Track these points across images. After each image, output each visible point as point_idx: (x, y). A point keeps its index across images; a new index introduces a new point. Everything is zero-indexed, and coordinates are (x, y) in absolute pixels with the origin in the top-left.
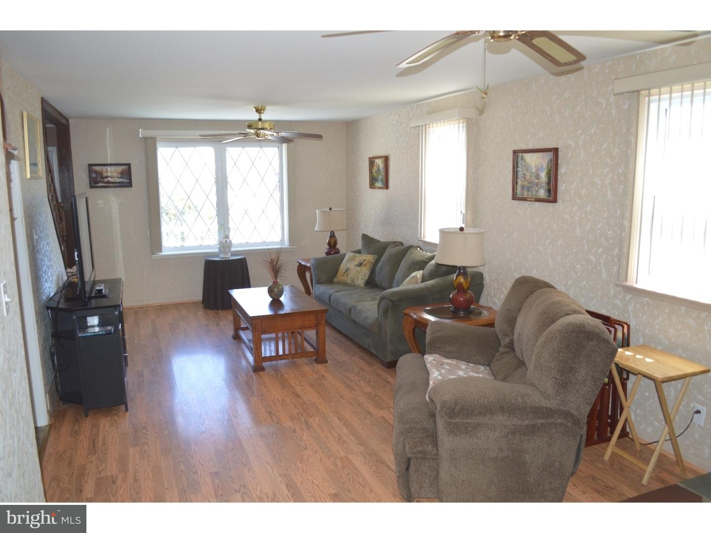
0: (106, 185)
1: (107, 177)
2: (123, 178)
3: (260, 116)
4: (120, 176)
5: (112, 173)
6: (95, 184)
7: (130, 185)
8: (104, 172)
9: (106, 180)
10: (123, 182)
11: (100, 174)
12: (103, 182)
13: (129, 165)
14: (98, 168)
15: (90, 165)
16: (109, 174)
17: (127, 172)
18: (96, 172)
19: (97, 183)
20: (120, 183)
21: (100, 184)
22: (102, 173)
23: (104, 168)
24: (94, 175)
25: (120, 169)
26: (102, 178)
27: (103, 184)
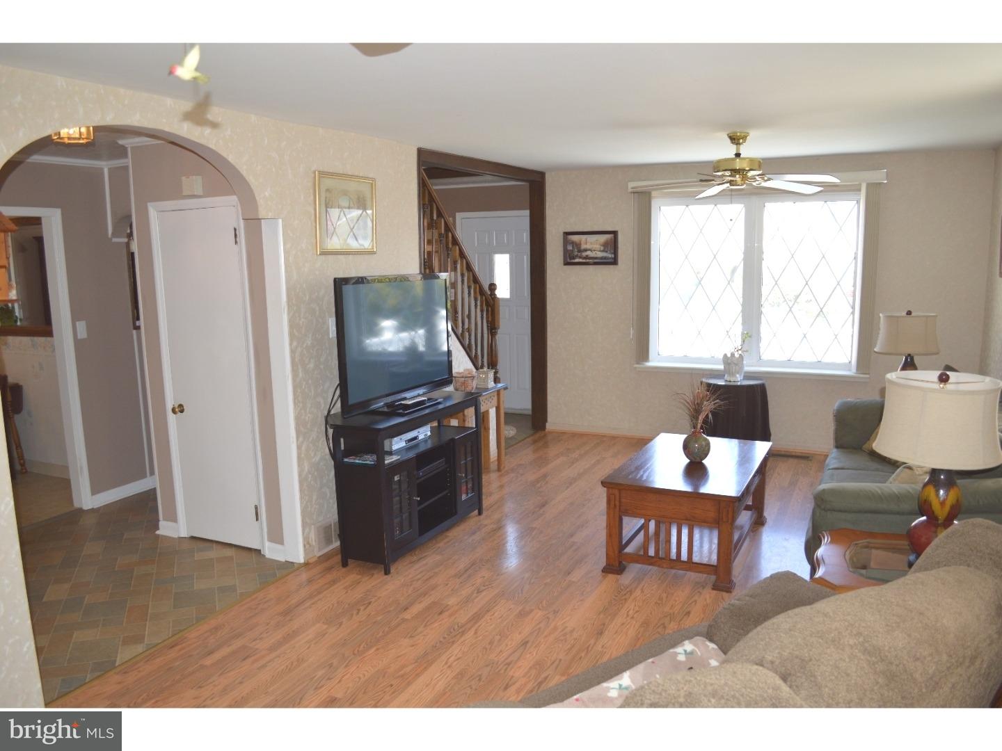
0: (584, 261)
1: (586, 250)
2: (607, 252)
3: (738, 149)
4: (602, 248)
5: (594, 245)
6: (570, 259)
7: (614, 262)
8: (582, 242)
9: (584, 254)
10: (605, 258)
11: (577, 245)
12: (580, 258)
13: (615, 233)
14: (575, 238)
15: (567, 234)
16: (588, 246)
17: (613, 244)
18: (573, 243)
19: (574, 259)
20: (602, 258)
21: (577, 260)
22: (580, 244)
23: (583, 237)
24: (570, 248)
25: (603, 238)
26: (580, 251)
27: (581, 260)
